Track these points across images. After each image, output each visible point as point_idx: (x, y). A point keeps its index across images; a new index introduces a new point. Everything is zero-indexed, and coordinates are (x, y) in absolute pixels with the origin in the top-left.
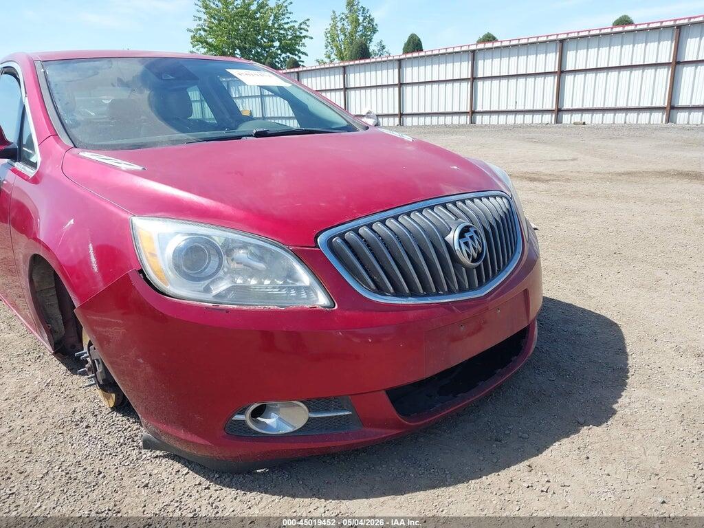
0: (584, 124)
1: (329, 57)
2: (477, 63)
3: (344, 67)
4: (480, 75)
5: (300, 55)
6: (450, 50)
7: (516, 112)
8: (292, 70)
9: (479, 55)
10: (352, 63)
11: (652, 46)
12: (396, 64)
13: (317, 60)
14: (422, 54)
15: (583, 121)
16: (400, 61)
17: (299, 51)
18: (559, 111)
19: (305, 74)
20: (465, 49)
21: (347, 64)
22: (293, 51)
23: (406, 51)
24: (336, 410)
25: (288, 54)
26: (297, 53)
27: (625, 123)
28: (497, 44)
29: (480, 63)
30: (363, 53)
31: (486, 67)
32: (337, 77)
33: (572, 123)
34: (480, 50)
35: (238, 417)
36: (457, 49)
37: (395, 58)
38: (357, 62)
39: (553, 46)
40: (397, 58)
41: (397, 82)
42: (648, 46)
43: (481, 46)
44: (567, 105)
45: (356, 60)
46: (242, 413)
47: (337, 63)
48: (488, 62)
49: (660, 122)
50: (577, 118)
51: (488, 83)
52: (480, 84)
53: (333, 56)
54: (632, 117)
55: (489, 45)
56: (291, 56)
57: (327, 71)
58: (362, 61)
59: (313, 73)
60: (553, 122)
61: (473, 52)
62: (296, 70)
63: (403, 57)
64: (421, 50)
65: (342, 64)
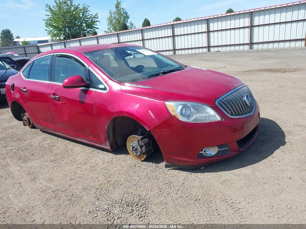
0: (219, 51)
1: (110, 30)
2: (174, 30)
3: (118, 34)
4: (176, 34)
5: (95, 29)
6: (163, 25)
7: (192, 49)
8: (94, 36)
9: (175, 26)
10: (121, 32)
11: (242, 20)
12: (140, 32)
13: (105, 31)
14: (151, 27)
15: (219, 50)
16: (142, 30)
17: (95, 27)
18: (209, 47)
19: (100, 37)
20: (169, 24)
21: (118, 32)
22: (92, 28)
23: (144, 26)
24: (224, 148)
25: (90, 29)
26: (94, 28)
27: (235, 50)
28: (182, 22)
29: (176, 29)
30: (125, 27)
31: (178, 31)
32: (115, 38)
33: (215, 51)
34: (175, 24)
35: (200, 152)
36: (166, 24)
37: (140, 29)
38: (123, 31)
39: (204, 22)
40: (141, 29)
41: (141, 39)
42: (236, 21)
43: (175, 23)
44: (212, 45)
45: (122, 30)
46: (202, 151)
47: (114, 32)
48: (179, 29)
49: (247, 49)
50: (216, 49)
51: (179, 37)
52: (176, 38)
53: (111, 29)
54: (237, 48)
55: (178, 22)
56: (91, 30)
57: (110, 36)
58: (125, 31)
59: (104, 37)
60: (207, 52)
61: (172, 25)
62: (96, 36)
63: (143, 28)
64: (150, 25)
65: (116, 33)
